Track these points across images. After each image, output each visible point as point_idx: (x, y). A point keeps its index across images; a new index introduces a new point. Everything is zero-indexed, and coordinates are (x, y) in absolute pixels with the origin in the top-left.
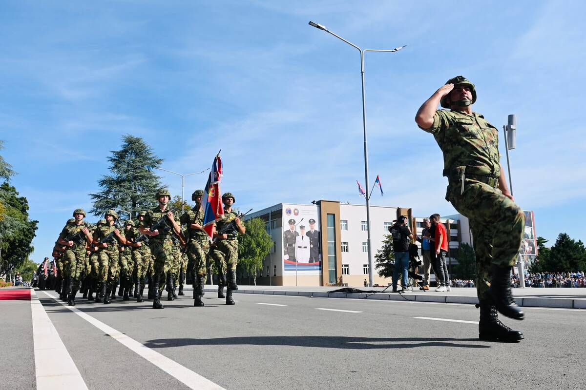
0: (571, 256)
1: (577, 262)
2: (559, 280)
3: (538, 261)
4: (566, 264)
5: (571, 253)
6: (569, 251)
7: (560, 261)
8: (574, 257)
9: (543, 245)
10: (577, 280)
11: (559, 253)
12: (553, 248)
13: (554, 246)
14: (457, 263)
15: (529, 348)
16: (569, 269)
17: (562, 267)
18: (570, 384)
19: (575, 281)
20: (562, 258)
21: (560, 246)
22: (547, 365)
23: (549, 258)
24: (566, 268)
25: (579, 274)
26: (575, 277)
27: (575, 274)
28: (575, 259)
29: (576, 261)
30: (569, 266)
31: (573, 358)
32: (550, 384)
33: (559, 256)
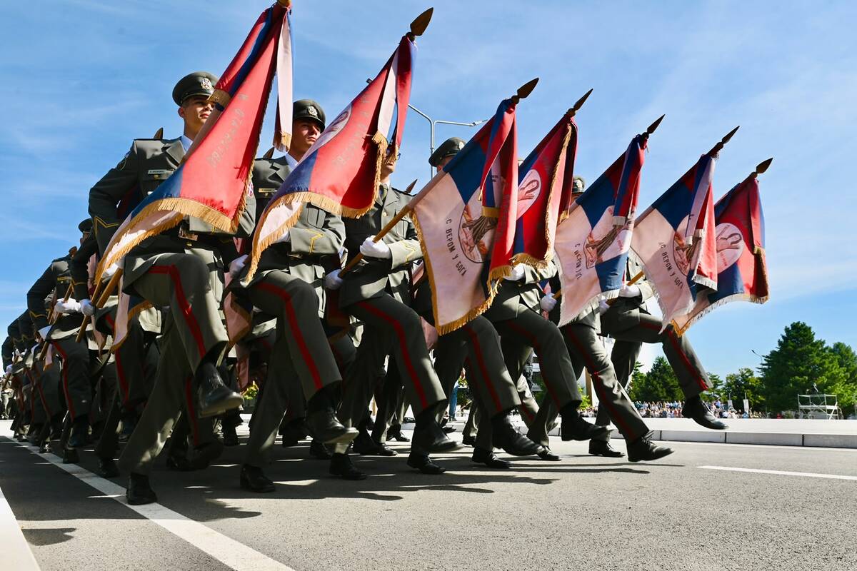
0: (668, 383)
1: (674, 391)
2: (654, 411)
3: (632, 388)
4: (662, 392)
5: (668, 380)
6: (666, 377)
7: (656, 389)
8: (672, 384)
9: (637, 370)
10: (673, 412)
11: (655, 379)
12: (648, 374)
13: (650, 371)
14: (540, 390)
15: (599, 481)
16: (665, 398)
17: (658, 395)
18: (634, 517)
19: (671, 412)
20: (658, 385)
21: (656, 371)
22: (613, 498)
23: (643, 385)
24: (663, 397)
25: (676, 404)
26: (671, 408)
27: (671, 404)
28: (672, 386)
29: (673, 389)
30: (665, 394)
31: (644, 491)
32: (612, 518)
33: (655, 383)
